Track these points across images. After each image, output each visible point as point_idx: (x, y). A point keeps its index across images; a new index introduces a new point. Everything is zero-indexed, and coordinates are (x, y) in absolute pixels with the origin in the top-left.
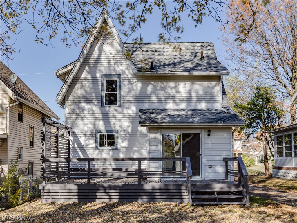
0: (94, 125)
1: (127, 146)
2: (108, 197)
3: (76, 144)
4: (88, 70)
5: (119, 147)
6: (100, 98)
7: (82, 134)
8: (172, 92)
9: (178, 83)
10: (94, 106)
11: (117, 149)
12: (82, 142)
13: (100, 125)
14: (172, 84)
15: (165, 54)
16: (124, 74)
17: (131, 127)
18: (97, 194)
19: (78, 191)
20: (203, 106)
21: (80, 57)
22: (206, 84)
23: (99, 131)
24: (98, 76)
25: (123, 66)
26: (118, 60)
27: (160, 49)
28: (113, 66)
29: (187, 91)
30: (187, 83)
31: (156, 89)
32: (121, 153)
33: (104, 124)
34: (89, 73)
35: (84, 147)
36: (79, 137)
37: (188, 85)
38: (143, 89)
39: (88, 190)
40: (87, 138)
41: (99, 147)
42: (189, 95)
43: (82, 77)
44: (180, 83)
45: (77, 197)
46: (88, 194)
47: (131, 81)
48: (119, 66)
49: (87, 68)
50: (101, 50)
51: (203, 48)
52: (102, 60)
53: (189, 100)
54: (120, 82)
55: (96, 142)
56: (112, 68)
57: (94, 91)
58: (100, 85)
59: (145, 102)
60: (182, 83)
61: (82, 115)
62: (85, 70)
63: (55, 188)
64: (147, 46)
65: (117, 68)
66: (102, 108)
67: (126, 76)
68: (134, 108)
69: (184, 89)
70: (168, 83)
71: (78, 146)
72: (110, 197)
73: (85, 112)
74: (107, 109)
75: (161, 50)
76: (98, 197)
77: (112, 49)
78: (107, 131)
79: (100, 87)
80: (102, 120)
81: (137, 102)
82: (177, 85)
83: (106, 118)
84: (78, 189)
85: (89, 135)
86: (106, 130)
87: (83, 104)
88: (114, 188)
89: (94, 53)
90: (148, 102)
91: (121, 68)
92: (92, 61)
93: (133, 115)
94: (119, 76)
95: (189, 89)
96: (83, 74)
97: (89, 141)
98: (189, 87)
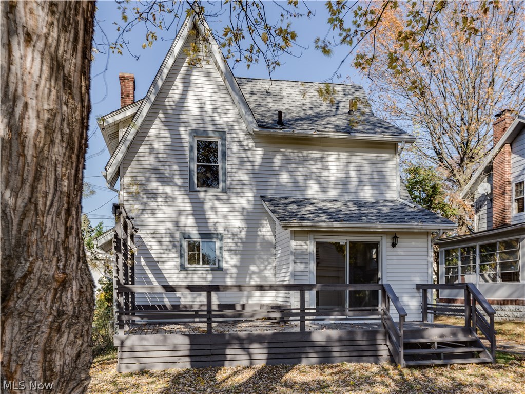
0: (177, 224)
1: (238, 264)
2: (247, 357)
3: (142, 260)
4: (163, 119)
5: (224, 265)
6: (188, 173)
7: (154, 240)
8: (316, 168)
9: (326, 153)
10: (176, 188)
11: (220, 269)
12: (154, 256)
13: (189, 224)
14: (316, 154)
15: (285, 100)
16: (233, 131)
17: (245, 229)
18: (228, 352)
19: (191, 347)
21: (149, 93)
22: (373, 156)
23: (186, 236)
24: (184, 133)
25: (229, 116)
26: (219, 103)
27: (274, 92)
28: (211, 114)
29: (342, 168)
30: (341, 153)
31: (288, 161)
32: (228, 276)
33: (196, 223)
34: (166, 126)
35: (158, 265)
36: (149, 247)
37: (344, 156)
38: (267, 160)
39: (210, 346)
40: (165, 248)
41: (186, 264)
42: (344, 176)
43: (153, 131)
44: (330, 153)
45: (188, 359)
46: (209, 353)
47: (245, 144)
48: (222, 115)
49: (161, 115)
50: (187, 82)
51: (348, 94)
52: (189, 101)
53: (344, 183)
54: (223, 145)
55: (181, 256)
56: (209, 118)
57: (175, 160)
58: (187, 149)
59: (269, 184)
60: (333, 153)
61: (153, 204)
62: (158, 119)
63: (145, 343)
64: (250, 84)
65: (217, 119)
66: (191, 193)
67: (235, 135)
68: (249, 195)
69: (338, 164)
70: (310, 152)
71: (146, 262)
72: (250, 357)
73: (160, 199)
74: (202, 195)
76: (229, 357)
77: (207, 82)
78: (202, 235)
79: (187, 153)
80: (193, 214)
81: (255, 184)
82: (325, 156)
83: (199, 212)
84: (192, 344)
85: (168, 243)
86: (199, 234)
87: (155, 185)
88: (259, 339)
89: (174, 87)
90: (275, 184)
91: (225, 119)
92: (169, 102)
93: (250, 207)
94: (222, 134)
95: (345, 164)
96: (154, 127)
97: (168, 254)
98: (345, 160)
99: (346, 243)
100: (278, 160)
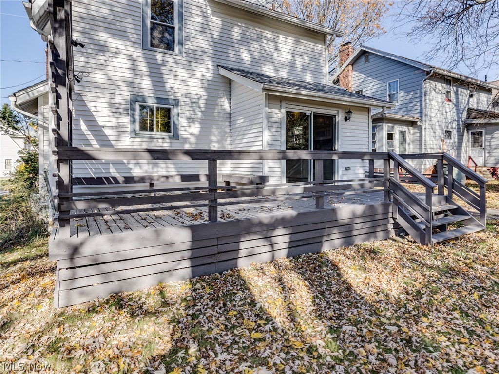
0: (131, 85)
1: (197, 133)
3: (82, 122)
5: (181, 133)
8: (269, 47)
9: (276, 34)
10: (129, 44)
11: (177, 138)
12: (98, 119)
13: (144, 86)
14: (269, 34)
17: (205, 97)
18: (242, 245)
19: (193, 245)
20: (309, 78)
29: (290, 51)
30: (288, 37)
31: (245, 36)
33: (154, 86)
35: (103, 129)
37: (290, 41)
38: (225, 32)
39: (216, 240)
40: (115, 110)
42: (291, 58)
47: (204, 10)
53: (292, 65)
55: (134, 121)
60: (281, 36)
61: (100, 58)
68: (210, 64)
70: (263, 30)
71: (88, 126)
72: (273, 247)
74: (159, 55)
76: (243, 252)
78: (159, 100)
79: (141, 6)
80: (149, 76)
81: (215, 52)
82: (276, 37)
83: (156, 74)
86: (156, 98)
93: (209, 76)
95: (292, 48)
97: (118, 118)
99: (311, 114)
100: (236, 33)
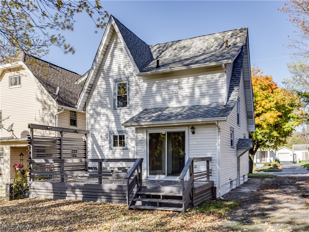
0: (108, 127)
1: (134, 146)
3: (94, 145)
4: (103, 76)
5: (129, 147)
6: (113, 101)
7: (99, 135)
8: (176, 89)
9: (181, 79)
10: (108, 109)
11: (127, 149)
12: (99, 143)
13: (113, 127)
14: (175, 81)
16: (132, 76)
18: (67, 192)
19: (53, 189)
20: (206, 101)
21: (93, 66)
22: (209, 76)
23: (111, 132)
24: (111, 80)
25: (131, 68)
26: (127, 63)
28: (123, 69)
29: (190, 86)
30: (190, 78)
31: (160, 88)
32: (130, 152)
33: (116, 125)
34: (104, 79)
35: (101, 147)
36: (97, 139)
37: (191, 79)
38: (149, 88)
40: (103, 139)
41: (112, 147)
43: (99, 83)
44: (183, 79)
46: (60, 192)
47: (138, 82)
48: (128, 69)
49: (102, 74)
50: (113, 56)
52: (114, 65)
53: (192, 95)
54: (129, 84)
55: (110, 143)
56: (122, 72)
57: (107, 95)
58: (113, 89)
59: (150, 101)
60: (185, 78)
61: (99, 118)
62: (101, 77)
65: (126, 71)
66: (114, 111)
67: (134, 78)
68: (140, 109)
69: (188, 84)
70: (172, 80)
71: (96, 146)
72: (76, 195)
73: (101, 116)
74: (118, 111)
75: (189, 46)
77: (122, 53)
79: (113, 91)
80: (115, 121)
81: (143, 102)
82: (180, 81)
83: (117, 120)
84: (53, 187)
85: (104, 137)
86: (118, 131)
87: (99, 109)
89: (107, 60)
90: (153, 101)
91: (129, 70)
92: (105, 67)
94: (128, 78)
95: (192, 84)
96: (99, 81)
97: (105, 142)
98: (192, 82)
99: (165, 133)
100: (154, 88)
